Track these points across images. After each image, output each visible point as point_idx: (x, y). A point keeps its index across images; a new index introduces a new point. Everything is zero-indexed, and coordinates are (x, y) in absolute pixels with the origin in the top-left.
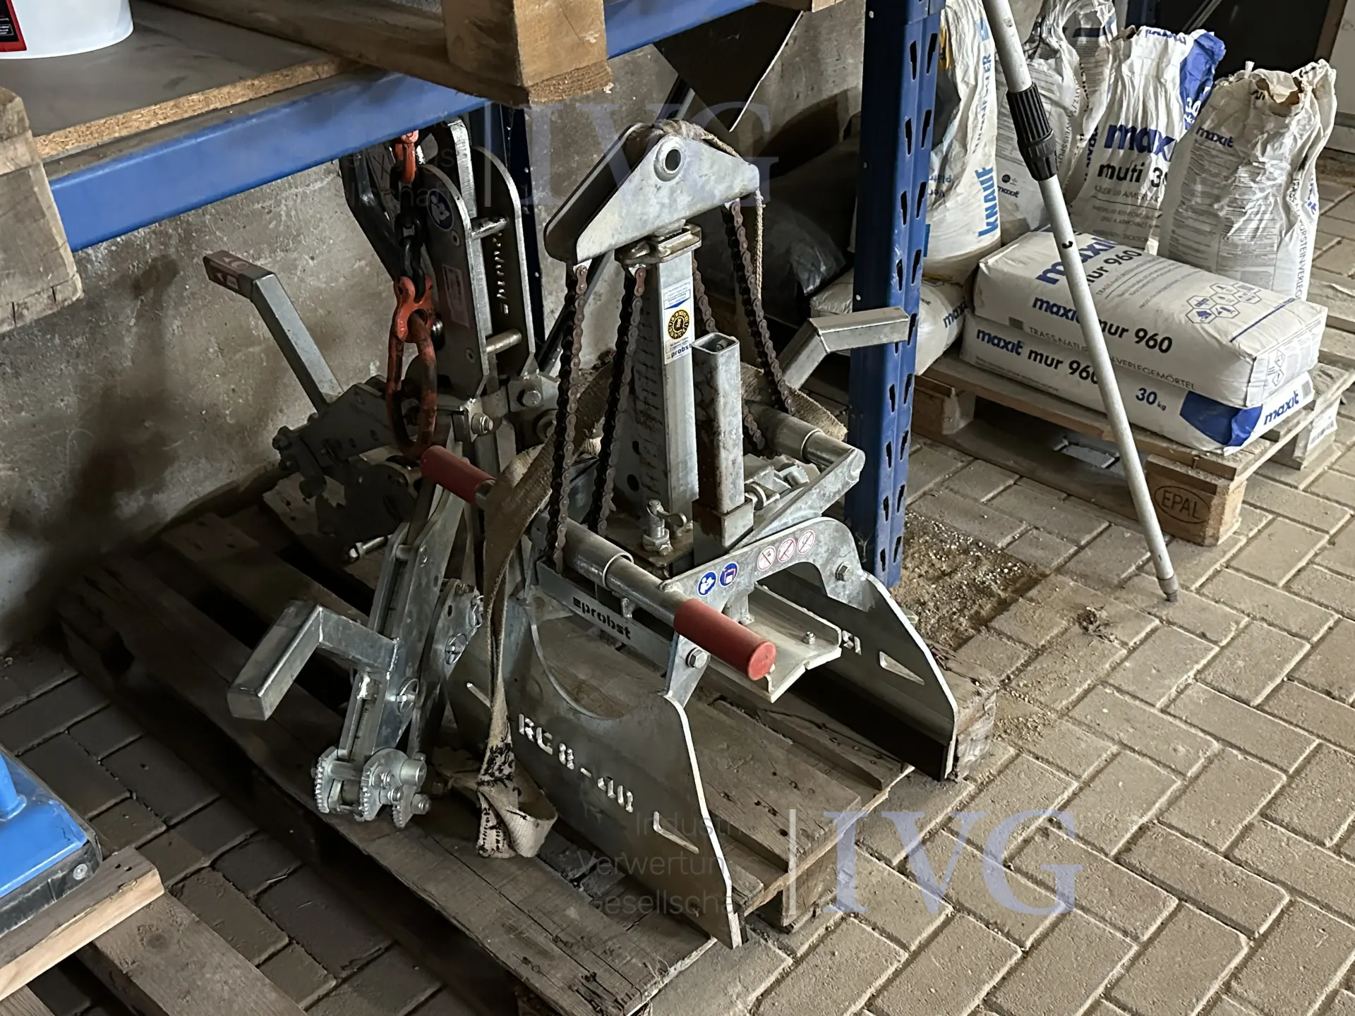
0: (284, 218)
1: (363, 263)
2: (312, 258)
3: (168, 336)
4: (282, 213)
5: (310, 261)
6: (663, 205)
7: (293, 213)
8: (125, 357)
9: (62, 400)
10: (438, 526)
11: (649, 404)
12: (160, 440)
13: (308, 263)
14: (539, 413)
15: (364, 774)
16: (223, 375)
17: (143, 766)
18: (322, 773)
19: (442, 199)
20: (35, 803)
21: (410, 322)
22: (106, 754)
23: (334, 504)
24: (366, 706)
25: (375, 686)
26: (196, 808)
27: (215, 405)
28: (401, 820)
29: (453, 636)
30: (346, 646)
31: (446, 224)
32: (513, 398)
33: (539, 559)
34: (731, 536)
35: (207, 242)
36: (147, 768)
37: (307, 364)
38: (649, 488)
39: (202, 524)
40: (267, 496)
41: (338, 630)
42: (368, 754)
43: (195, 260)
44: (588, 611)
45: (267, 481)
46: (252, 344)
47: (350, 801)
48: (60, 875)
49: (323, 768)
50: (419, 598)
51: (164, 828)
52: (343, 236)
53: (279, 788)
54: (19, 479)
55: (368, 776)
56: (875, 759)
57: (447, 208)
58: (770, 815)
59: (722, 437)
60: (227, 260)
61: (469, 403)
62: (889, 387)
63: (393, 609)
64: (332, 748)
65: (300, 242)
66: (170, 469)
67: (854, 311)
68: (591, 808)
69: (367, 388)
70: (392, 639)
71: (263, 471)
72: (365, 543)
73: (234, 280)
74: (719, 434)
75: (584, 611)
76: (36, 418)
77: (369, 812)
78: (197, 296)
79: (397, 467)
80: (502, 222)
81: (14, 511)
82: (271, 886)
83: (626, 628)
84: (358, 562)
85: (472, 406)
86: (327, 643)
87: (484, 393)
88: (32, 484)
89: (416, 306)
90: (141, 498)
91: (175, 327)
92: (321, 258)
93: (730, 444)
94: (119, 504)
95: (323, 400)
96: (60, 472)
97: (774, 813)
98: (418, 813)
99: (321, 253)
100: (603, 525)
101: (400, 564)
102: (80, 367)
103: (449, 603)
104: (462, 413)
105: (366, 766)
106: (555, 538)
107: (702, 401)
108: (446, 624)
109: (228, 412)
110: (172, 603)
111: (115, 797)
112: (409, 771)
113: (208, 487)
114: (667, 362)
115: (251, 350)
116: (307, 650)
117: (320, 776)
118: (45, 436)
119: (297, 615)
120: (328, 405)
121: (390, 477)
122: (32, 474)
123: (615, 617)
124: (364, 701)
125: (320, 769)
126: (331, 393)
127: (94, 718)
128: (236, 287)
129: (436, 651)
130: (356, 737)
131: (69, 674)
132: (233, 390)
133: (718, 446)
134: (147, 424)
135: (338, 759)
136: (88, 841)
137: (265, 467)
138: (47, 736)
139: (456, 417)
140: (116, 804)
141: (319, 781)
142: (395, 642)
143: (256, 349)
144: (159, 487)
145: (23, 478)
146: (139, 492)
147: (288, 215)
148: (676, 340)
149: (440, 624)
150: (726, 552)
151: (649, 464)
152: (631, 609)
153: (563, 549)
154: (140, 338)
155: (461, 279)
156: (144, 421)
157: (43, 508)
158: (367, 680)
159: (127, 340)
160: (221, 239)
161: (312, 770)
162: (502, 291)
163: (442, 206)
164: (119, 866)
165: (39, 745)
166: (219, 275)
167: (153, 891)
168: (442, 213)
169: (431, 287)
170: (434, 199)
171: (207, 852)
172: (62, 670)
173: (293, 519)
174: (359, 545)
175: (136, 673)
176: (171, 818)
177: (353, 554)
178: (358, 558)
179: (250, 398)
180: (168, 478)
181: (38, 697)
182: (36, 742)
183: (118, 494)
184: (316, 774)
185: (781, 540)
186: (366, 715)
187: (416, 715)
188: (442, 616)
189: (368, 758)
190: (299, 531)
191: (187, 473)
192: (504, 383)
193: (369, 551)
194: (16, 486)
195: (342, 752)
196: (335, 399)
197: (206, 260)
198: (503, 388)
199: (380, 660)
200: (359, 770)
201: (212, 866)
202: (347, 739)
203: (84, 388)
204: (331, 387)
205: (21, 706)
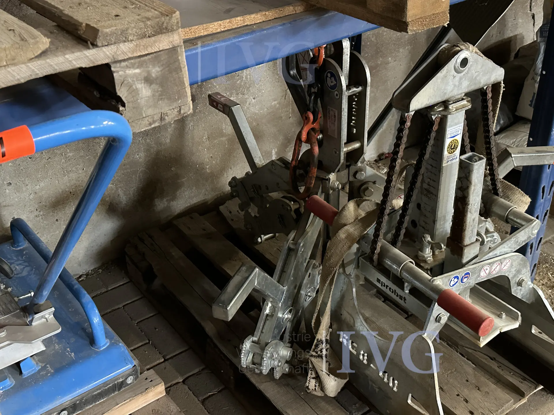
0: (244, 79)
1: (276, 102)
2: (254, 99)
3: (187, 129)
4: (244, 76)
5: (253, 100)
6: (455, 86)
7: (249, 77)
8: (167, 137)
9: (138, 155)
10: (309, 234)
11: (430, 186)
12: (177, 176)
13: (252, 101)
14: (362, 183)
15: (265, 351)
16: (208, 149)
17: (156, 329)
18: (245, 348)
19: (333, 75)
20: (114, 343)
21: (308, 134)
22: (140, 320)
23: (253, 215)
24: (268, 318)
25: (274, 309)
26: (178, 353)
27: (203, 163)
28: (277, 375)
29: (309, 288)
30: (266, 288)
31: (334, 87)
32: (351, 174)
33: (360, 256)
34: (467, 258)
35: (210, 87)
36: (157, 330)
37: (250, 148)
38: (423, 227)
39: (192, 218)
40: (221, 208)
41: (263, 280)
42: (267, 341)
43: (203, 96)
44: (384, 286)
45: (222, 200)
46: (222, 136)
47: (257, 362)
48: (121, 380)
49: (246, 345)
50: (297, 269)
51: (163, 360)
52: (269, 89)
53: (220, 350)
54: (115, 189)
55: (267, 353)
56: (522, 380)
57: (336, 80)
58: (465, 402)
59: (470, 207)
60: (219, 97)
61: (331, 175)
62: (542, 186)
63: (285, 272)
64: (250, 336)
65: (250, 90)
66: (180, 191)
67: (527, 146)
68: (374, 385)
69: (278, 162)
70: (284, 287)
71: (219, 195)
72: (265, 235)
73: (221, 106)
74: (469, 205)
75: (382, 286)
76: (126, 162)
77: (265, 370)
78: (202, 112)
79: (287, 201)
80: (360, 88)
81: (111, 203)
82: (210, 396)
83: (405, 298)
84: (261, 244)
85: (332, 176)
86: (258, 286)
87: (338, 171)
88: (120, 192)
89: (312, 126)
90: (166, 203)
91: (190, 126)
92: (258, 98)
93: (473, 211)
94: (156, 205)
95: (256, 166)
96: (133, 187)
97: (467, 401)
98: (285, 373)
99: (258, 96)
100: (399, 244)
101: (290, 250)
102: (148, 141)
103: (310, 271)
104: (327, 180)
105: (267, 348)
106: (375, 249)
107: (462, 187)
108: (307, 282)
109: (207, 167)
110: (176, 253)
111: (142, 342)
112: (285, 352)
113: (195, 201)
114: (444, 165)
115: (222, 139)
116: (250, 288)
117: (244, 349)
118: (129, 171)
119: (246, 272)
120: (258, 169)
121: (283, 205)
122: (120, 187)
123: (399, 291)
124: (267, 315)
125: (244, 346)
126: (259, 163)
127: (136, 303)
128: (222, 110)
129: (301, 294)
130: (262, 332)
131: (126, 280)
132: (211, 157)
133: (467, 211)
134: (172, 169)
135: (253, 342)
136: (135, 365)
137: (220, 194)
138: (114, 308)
139: (323, 181)
140: (142, 345)
141: (243, 351)
142: (285, 288)
143: (224, 139)
144: (174, 198)
145: (117, 189)
146: (165, 200)
147: (246, 78)
148: (450, 155)
149: (305, 282)
150: (463, 266)
151: (425, 216)
152: (409, 288)
153: (379, 254)
154: (175, 129)
155: (336, 115)
156: (171, 168)
157: (124, 203)
158: (270, 305)
159: (169, 130)
160: (216, 86)
161: (241, 345)
162: (354, 122)
163: (333, 79)
164: (146, 379)
165: (110, 312)
166: (215, 104)
167: (161, 393)
168: (332, 82)
169: (321, 117)
170: (329, 75)
171: (182, 375)
172: (123, 278)
173: (232, 220)
174: (262, 236)
175: (157, 283)
176: (167, 355)
177: (259, 240)
178: (261, 242)
179: (218, 161)
180: (178, 195)
181: (111, 289)
182: (109, 311)
183: (156, 200)
184: (242, 348)
185: (493, 263)
186: (267, 322)
187: (289, 325)
188: (306, 278)
189: (267, 344)
190: (235, 226)
191: (187, 193)
192: (348, 167)
193: (266, 240)
194: (113, 192)
195: (255, 339)
196: (261, 166)
197: (209, 96)
198: (347, 170)
199: (278, 297)
200: (263, 349)
201: (184, 382)
202: (258, 333)
203: (147, 150)
204: (260, 160)
205: (103, 293)
